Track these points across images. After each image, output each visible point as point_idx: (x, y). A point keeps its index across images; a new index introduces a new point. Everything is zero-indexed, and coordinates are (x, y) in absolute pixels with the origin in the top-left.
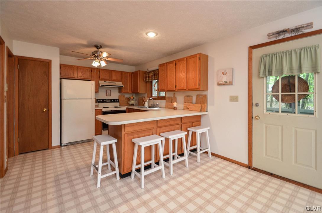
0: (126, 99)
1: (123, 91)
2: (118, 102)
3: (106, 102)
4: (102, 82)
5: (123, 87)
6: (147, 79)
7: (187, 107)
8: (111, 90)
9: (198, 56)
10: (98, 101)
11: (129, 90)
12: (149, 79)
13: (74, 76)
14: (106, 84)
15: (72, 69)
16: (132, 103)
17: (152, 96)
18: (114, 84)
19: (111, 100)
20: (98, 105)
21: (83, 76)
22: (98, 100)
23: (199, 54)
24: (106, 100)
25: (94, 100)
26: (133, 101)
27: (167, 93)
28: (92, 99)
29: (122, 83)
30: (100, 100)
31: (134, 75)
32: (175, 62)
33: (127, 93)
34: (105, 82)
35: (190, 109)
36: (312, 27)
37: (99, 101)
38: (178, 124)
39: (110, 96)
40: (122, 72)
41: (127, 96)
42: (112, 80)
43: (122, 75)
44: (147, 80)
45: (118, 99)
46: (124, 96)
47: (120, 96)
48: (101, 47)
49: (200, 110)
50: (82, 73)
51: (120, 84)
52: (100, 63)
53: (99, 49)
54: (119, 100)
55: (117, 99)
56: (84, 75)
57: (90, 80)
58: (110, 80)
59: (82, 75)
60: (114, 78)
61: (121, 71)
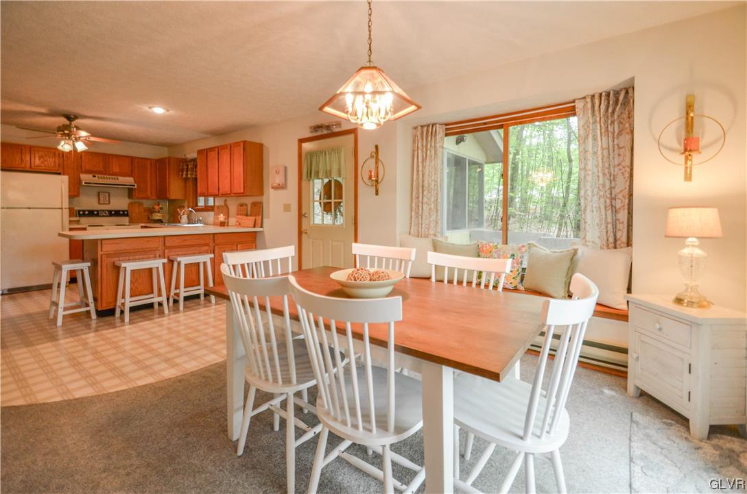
0: (145, 210)
1: (137, 195)
2: (127, 215)
3: (97, 215)
4: (85, 178)
5: (136, 187)
6: (185, 173)
7: (239, 221)
8: (109, 193)
9: (242, 144)
10: (79, 214)
11: (151, 193)
12: (187, 175)
13: (23, 164)
14: (96, 180)
15: (20, 151)
16: (158, 218)
17: (197, 205)
18: (114, 181)
19: (110, 212)
20: (79, 221)
21: (43, 165)
22: (79, 211)
23: (245, 143)
24: (97, 211)
25: (66, 212)
26: (159, 215)
27: (216, 199)
28: (62, 208)
29: (134, 179)
30: (84, 211)
31: (160, 165)
32: (217, 150)
33: (147, 198)
34: (94, 176)
35: (242, 225)
36: (340, 127)
37: (81, 213)
38: (207, 245)
39: (109, 203)
40: (132, 159)
41: (147, 204)
42: (111, 173)
43: (133, 165)
44: (184, 176)
45: (127, 211)
46: (140, 204)
47: (131, 205)
48: (76, 117)
49: (252, 226)
50: (41, 159)
51: (130, 180)
52: (74, 145)
53: (73, 121)
54: (129, 213)
55: (124, 211)
56: (46, 163)
57: (59, 174)
58: (105, 174)
59: (42, 162)
60: (116, 169)
61: (132, 157)
